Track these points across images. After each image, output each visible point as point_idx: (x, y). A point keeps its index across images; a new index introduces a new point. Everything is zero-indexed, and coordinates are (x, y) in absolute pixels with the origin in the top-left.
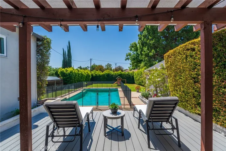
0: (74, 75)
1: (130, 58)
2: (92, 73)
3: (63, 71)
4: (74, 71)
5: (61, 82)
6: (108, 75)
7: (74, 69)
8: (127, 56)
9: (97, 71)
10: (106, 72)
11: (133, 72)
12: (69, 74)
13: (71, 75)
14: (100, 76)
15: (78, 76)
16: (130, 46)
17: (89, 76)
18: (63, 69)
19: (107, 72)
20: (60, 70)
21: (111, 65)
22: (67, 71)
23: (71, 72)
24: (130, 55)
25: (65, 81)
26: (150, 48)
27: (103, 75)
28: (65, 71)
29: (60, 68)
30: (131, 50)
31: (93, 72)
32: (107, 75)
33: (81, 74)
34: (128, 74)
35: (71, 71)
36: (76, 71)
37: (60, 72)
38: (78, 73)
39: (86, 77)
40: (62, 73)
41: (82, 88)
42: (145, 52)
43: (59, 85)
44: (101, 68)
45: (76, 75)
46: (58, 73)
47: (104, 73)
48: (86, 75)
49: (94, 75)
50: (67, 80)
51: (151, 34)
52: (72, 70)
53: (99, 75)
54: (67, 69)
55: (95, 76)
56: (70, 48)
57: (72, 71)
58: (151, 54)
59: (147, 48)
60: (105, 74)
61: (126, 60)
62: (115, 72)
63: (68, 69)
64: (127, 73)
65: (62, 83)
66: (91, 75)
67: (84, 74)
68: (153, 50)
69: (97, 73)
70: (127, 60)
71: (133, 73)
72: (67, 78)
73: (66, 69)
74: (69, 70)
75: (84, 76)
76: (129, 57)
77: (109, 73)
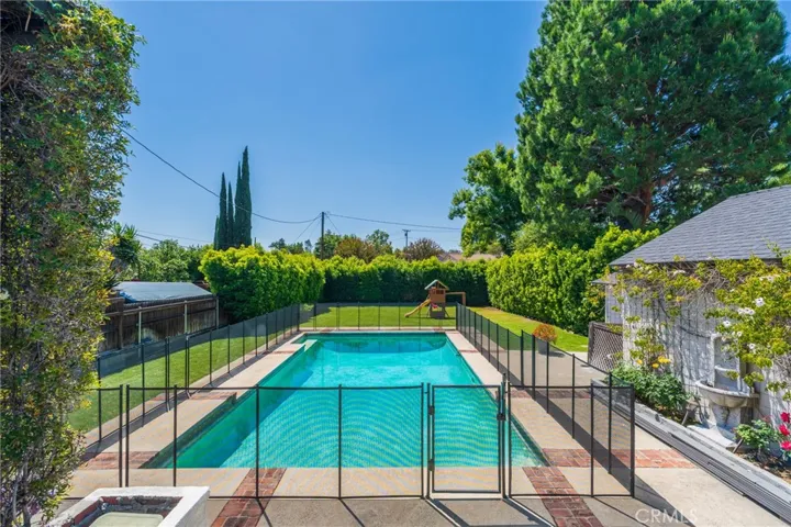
0: (263, 277)
1: (466, 209)
2: (328, 265)
3: (220, 259)
4: (264, 260)
5: (210, 306)
6: (388, 274)
7: (262, 253)
8: (457, 201)
9: (344, 260)
10: (380, 262)
11: (482, 262)
12: (244, 273)
13: (253, 277)
14: (357, 277)
15: (280, 277)
16: (466, 165)
17: (319, 277)
18: (220, 254)
19: (383, 263)
20: (206, 256)
21: (387, 236)
22: (235, 260)
23: (252, 264)
24: (466, 198)
25: (228, 301)
26: (577, 164)
27: (370, 275)
28: (226, 262)
29: (208, 248)
30: (472, 180)
31: (330, 264)
32: (383, 276)
33: (292, 272)
34: (462, 271)
35: (250, 261)
36: (272, 262)
37: (206, 264)
38: (279, 267)
39: (308, 282)
40: (216, 269)
41: (294, 330)
42: (551, 181)
43: (202, 318)
44: (355, 248)
45: (271, 277)
46: (200, 268)
47: (371, 265)
48: (306, 275)
49: (335, 274)
50: (233, 299)
51: (579, 108)
52: (257, 255)
53: (355, 273)
54: (234, 253)
55: (339, 277)
56: (248, 174)
57: (257, 260)
58: (582, 190)
59: (560, 168)
60: (374, 271)
61: (451, 217)
62: (415, 263)
63: (238, 253)
64: (458, 265)
65: (214, 308)
66: (323, 274)
67: (301, 270)
68: (592, 175)
69: (344, 267)
70: (457, 219)
71: (481, 265)
72: (234, 290)
73: (231, 250)
74: (244, 255)
75: (301, 278)
76: (463, 205)
77: (392, 265)
